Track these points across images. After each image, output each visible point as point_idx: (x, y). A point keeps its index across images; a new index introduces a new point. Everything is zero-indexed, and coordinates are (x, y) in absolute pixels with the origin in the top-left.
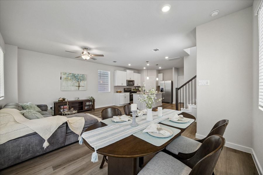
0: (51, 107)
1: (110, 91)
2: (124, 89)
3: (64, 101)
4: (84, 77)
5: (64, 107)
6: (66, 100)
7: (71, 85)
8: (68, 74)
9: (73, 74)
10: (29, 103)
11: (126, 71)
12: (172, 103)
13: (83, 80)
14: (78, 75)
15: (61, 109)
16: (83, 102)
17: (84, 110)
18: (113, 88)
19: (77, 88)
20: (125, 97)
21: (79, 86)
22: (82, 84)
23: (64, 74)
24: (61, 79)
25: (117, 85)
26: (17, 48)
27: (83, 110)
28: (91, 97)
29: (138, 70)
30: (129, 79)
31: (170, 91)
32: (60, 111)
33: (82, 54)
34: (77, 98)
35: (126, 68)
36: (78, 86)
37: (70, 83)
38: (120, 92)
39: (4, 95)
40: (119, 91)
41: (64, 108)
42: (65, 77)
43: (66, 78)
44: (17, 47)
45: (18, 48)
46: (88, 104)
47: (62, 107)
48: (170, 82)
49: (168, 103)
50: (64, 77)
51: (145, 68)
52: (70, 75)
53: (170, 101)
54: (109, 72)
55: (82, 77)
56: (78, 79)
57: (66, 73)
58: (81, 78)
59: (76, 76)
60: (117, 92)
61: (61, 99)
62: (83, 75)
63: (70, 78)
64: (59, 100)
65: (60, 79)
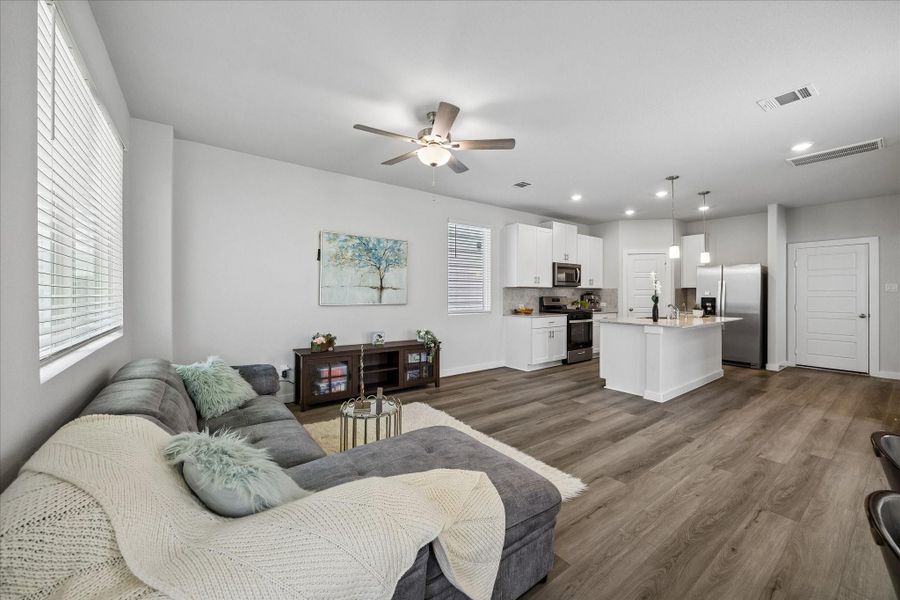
0: (286, 368)
1: (487, 308)
2: (541, 299)
3: (331, 349)
4: (399, 250)
5: (330, 371)
6: (337, 343)
7: (354, 281)
8: (343, 238)
9: (360, 238)
10: (211, 359)
11: (551, 227)
12: (763, 366)
13: (397, 262)
14: (379, 241)
15: (321, 379)
16: (397, 353)
17: (401, 386)
18: (500, 293)
19: (375, 293)
20: (552, 335)
21: (382, 288)
22: (391, 277)
23: (330, 240)
24: (319, 259)
25: (515, 285)
26: (172, 133)
27: (397, 385)
28: (427, 333)
29: (592, 224)
30: (561, 260)
31: (757, 311)
32: (318, 388)
33: (419, 142)
34: (375, 337)
35: (550, 215)
36: (379, 285)
37: (350, 273)
38: (528, 312)
39: (121, 323)
40: (521, 307)
41: (330, 378)
42: (334, 250)
43: (336, 256)
44: (172, 128)
45: (177, 135)
46: (413, 358)
47: (325, 371)
48: (756, 270)
49: (747, 365)
50: (329, 249)
51: (630, 212)
52: (350, 244)
53: (756, 359)
54: (486, 233)
55: (392, 248)
56: (377, 256)
57: (336, 235)
58: (388, 254)
59: (371, 246)
60: (516, 312)
61: (321, 340)
62: (396, 242)
63: (350, 254)
64: (312, 343)
65: (317, 257)
